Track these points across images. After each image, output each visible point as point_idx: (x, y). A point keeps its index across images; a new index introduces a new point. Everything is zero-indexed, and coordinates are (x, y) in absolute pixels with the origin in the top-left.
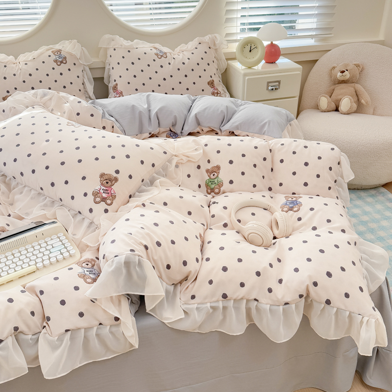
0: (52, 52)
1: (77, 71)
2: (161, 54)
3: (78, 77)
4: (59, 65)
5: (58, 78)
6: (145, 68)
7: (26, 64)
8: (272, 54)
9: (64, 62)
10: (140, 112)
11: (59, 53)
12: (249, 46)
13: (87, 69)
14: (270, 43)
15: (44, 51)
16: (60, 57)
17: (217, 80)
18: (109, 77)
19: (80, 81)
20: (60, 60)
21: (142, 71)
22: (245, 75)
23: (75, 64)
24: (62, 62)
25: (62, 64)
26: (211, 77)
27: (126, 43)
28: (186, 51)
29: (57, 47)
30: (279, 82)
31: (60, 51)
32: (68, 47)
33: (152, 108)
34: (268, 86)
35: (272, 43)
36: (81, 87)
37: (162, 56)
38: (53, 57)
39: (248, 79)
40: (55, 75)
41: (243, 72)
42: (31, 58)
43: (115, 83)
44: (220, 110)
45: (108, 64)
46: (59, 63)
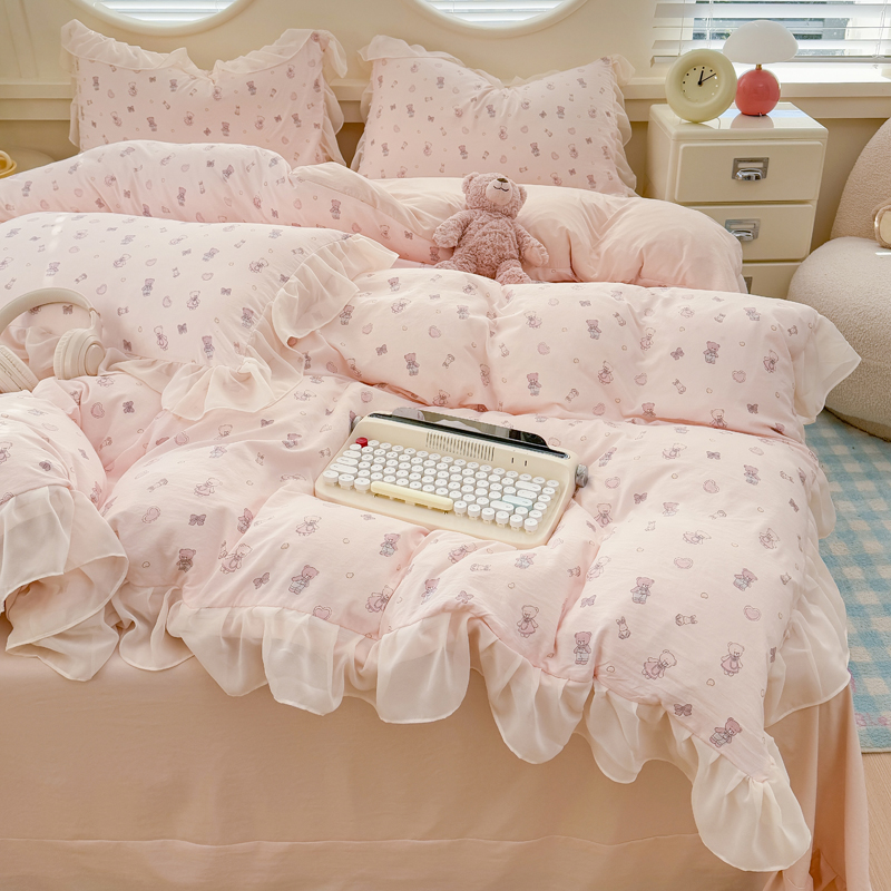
8: (758, 95)
12: (699, 72)
30: (765, 161)
34: (736, 170)
35: (759, 68)
41: (673, 131)
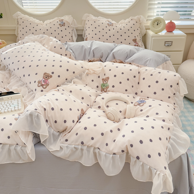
0: (59, 20)
1: (70, 30)
2: (110, 24)
3: (70, 33)
4: (61, 27)
5: (60, 32)
6: (101, 30)
7: (46, 25)
8: (171, 27)
9: (64, 25)
10: (85, 49)
11: (62, 21)
12: (157, 22)
13: (75, 29)
14: (170, 21)
15: (56, 20)
16: (62, 23)
17: (139, 39)
18: (85, 34)
19: (70, 35)
20: (62, 24)
21: (100, 32)
22: (152, 37)
23: (69, 27)
24: (63, 25)
25: (63, 26)
26: (135, 37)
27: (94, 18)
28: (124, 23)
29: (62, 18)
30: (172, 42)
31: (63, 20)
32: (67, 18)
33: (92, 48)
34: (165, 44)
36: (71, 38)
37: (110, 25)
38: (59, 23)
39: (154, 39)
40: (58, 31)
41: (151, 35)
42: (49, 22)
43: (86, 37)
44: (126, 52)
45: (85, 28)
46: (61, 26)
